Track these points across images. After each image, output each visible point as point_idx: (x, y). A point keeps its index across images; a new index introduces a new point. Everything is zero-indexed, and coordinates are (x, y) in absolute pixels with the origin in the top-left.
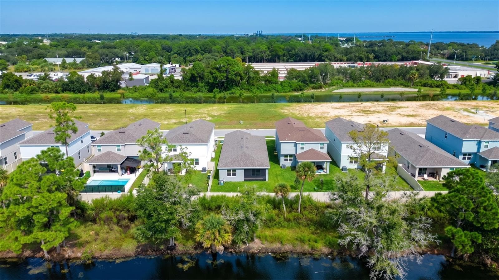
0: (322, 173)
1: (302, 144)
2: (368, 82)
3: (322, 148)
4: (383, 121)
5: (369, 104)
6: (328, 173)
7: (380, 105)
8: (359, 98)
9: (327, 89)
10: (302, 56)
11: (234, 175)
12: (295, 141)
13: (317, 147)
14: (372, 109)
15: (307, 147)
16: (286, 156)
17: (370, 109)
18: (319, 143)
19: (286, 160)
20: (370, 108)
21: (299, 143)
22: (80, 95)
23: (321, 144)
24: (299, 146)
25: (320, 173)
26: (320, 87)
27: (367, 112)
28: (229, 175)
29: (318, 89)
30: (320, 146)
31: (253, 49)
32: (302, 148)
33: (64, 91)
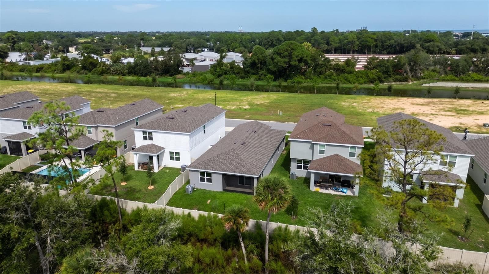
0: (348, 193)
1: (321, 145)
2: (475, 75)
3: (352, 155)
4: (482, 125)
5: (468, 102)
6: (357, 194)
7: (485, 104)
8: (457, 94)
9: (415, 82)
10: (398, 48)
11: (209, 181)
12: (311, 141)
13: (344, 153)
14: (471, 109)
15: (330, 151)
16: (299, 161)
17: (467, 108)
18: (348, 147)
19: (299, 167)
20: (468, 106)
21: (317, 144)
22: (143, 79)
23: (352, 148)
24: (317, 148)
25: (345, 193)
26: (406, 80)
27: (459, 112)
28: (202, 180)
29: (403, 81)
30: (350, 151)
31: (340, 40)
32: (322, 152)
33: (129, 73)
